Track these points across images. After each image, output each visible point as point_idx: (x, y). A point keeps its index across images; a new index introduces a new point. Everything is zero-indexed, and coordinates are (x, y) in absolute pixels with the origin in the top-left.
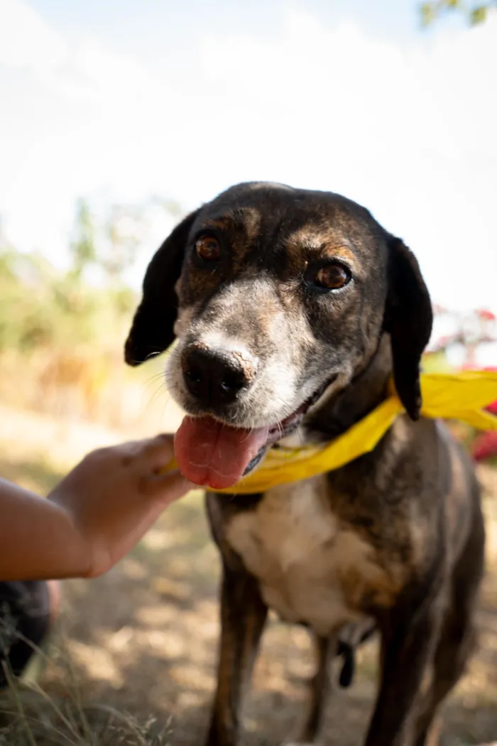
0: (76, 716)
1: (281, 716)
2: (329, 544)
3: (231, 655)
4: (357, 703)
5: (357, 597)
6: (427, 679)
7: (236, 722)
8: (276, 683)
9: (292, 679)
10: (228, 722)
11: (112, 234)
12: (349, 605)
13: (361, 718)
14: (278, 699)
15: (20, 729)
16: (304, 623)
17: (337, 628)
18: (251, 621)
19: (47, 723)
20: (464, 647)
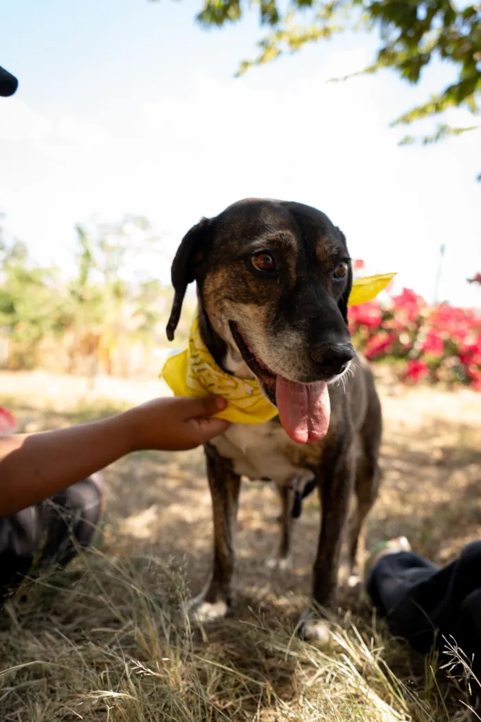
0: (127, 566)
1: (262, 544)
2: (270, 435)
3: (222, 509)
4: (310, 527)
5: (296, 459)
6: (353, 502)
7: (231, 551)
8: (256, 524)
9: (267, 520)
10: (226, 552)
11: (102, 245)
12: (294, 464)
13: (313, 537)
14: (259, 533)
15: (91, 579)
16: (266, 479)
17: (289, 479)
18: (229, 485)
19: (108, 573)
20: (375, 480)
